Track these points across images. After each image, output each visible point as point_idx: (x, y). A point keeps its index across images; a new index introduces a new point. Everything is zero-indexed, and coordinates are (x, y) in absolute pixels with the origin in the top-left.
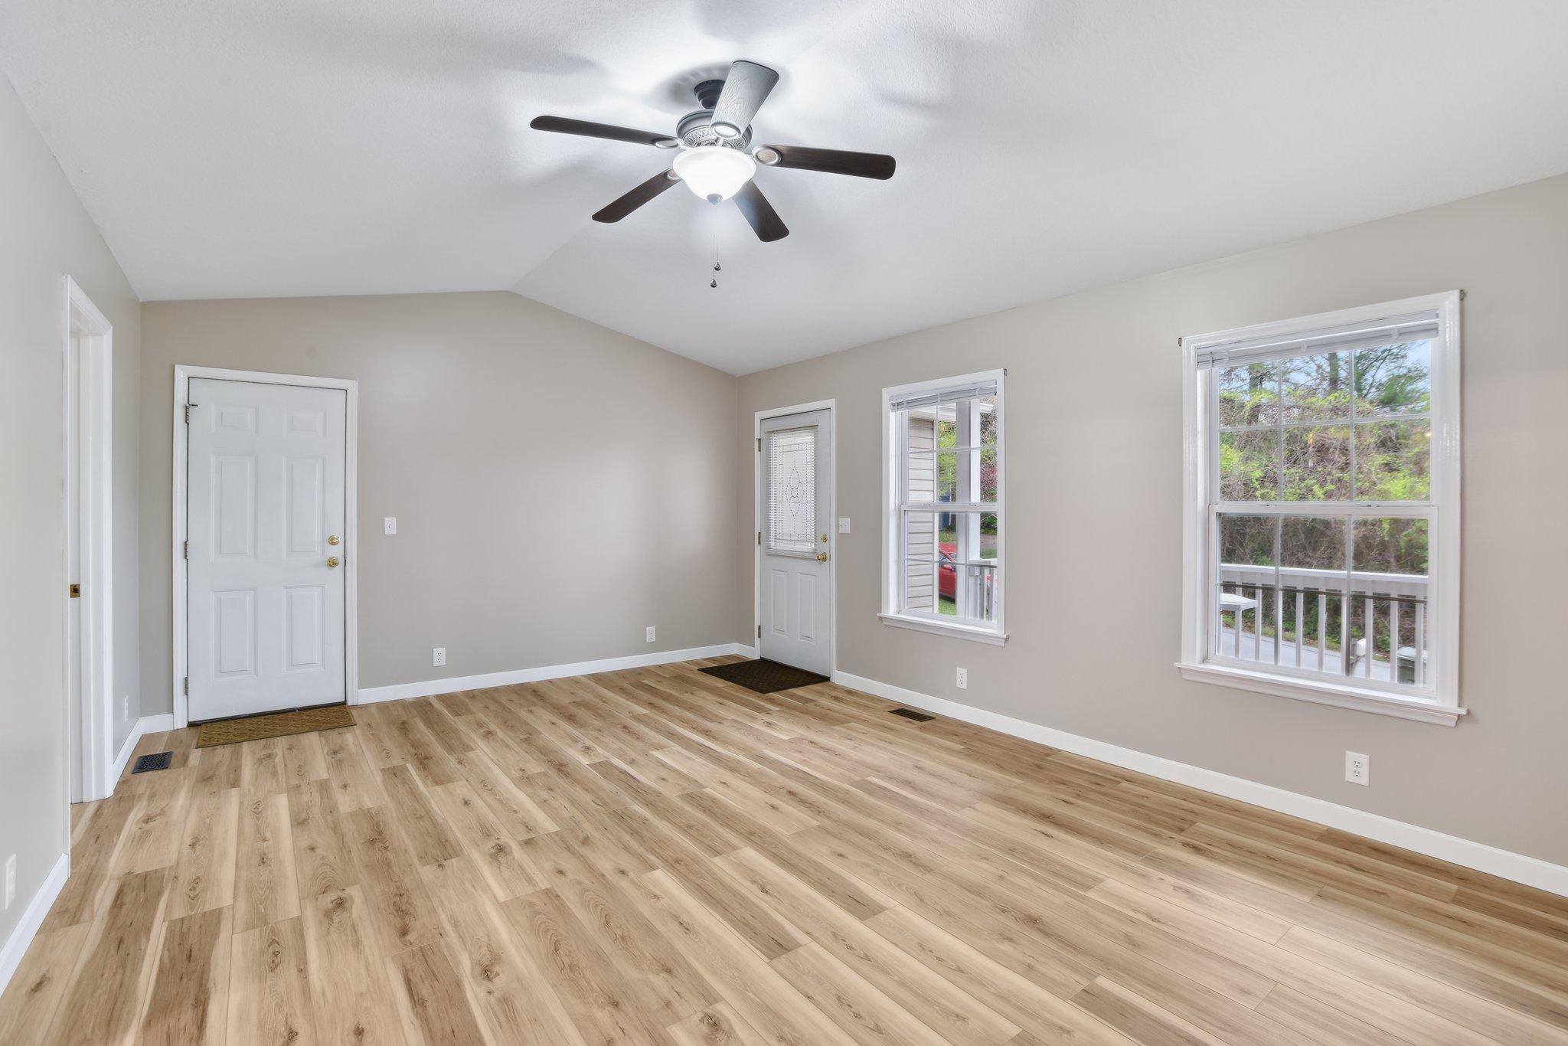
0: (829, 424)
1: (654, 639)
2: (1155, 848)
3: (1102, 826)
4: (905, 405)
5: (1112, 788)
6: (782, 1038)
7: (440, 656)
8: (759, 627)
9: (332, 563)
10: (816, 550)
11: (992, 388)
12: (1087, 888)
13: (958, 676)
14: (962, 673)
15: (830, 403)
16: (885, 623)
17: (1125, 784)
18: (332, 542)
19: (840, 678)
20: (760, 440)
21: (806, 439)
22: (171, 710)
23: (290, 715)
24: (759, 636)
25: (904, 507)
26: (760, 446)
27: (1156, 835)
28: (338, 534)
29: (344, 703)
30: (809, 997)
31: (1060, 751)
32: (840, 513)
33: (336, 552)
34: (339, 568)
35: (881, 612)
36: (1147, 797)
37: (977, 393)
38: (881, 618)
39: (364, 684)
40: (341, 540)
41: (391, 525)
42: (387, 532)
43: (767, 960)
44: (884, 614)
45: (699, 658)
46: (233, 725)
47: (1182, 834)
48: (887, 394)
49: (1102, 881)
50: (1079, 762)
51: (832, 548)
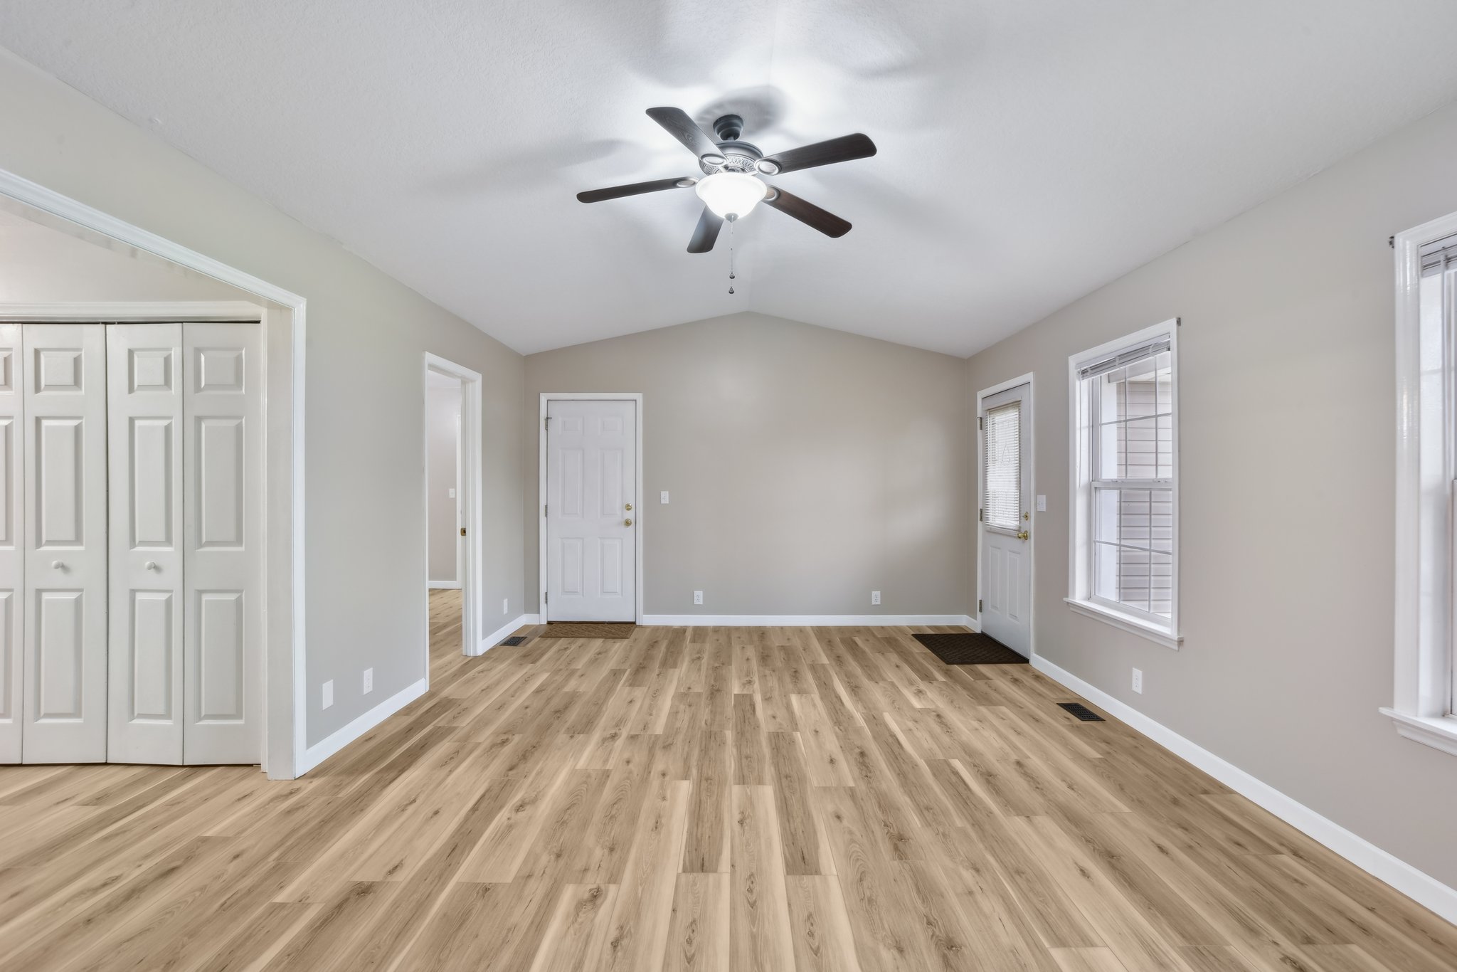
0: (1029, 398)
1: (879, 603)
2: (1229, 944)
3: (1176, 890)
4: (1090, 372)
5: (1256, 856)
6: (622, 928)
7: (699, 597)
8: (981, 601)
9: (628, 523)
10: (1020, 527)
11: (1164, 343)
12: (1061, 943)
13: (1134, 678)
14: (1137, 674)
15: (1029, 377)
16: (1072, 609)
17: (1287, 859)
18: (628, 508)
19: (1039, 663)
20: (981, 418)
21: (1012, 415)
22: (538, 612)
23: (600, 626)
24: (981, 610)
25: (1095, 484)
26: (981, 425)
27: (1253, 931)
28: (632, 504)
29: (634, 623)
30: (674, 910)
31: (1231, 792)
32: (1039, 491)
33: (630, 515)
34: (631, 528)
35: (1067, 597)
36: (1302, 884)
37: (1150, 350)
38: (1068, 603)
39: (647, 611)
40: (633, 507)
41: (665, 497)
42: (663, 502)
43: (680, 870)
44: (1070, 599)
45: (924, 625)
46: (568, 627)
47: (1305, 947)
48: (1074, 362)
49: (1093, 945)
50: (1243, 813)
51: (1031, 526)
